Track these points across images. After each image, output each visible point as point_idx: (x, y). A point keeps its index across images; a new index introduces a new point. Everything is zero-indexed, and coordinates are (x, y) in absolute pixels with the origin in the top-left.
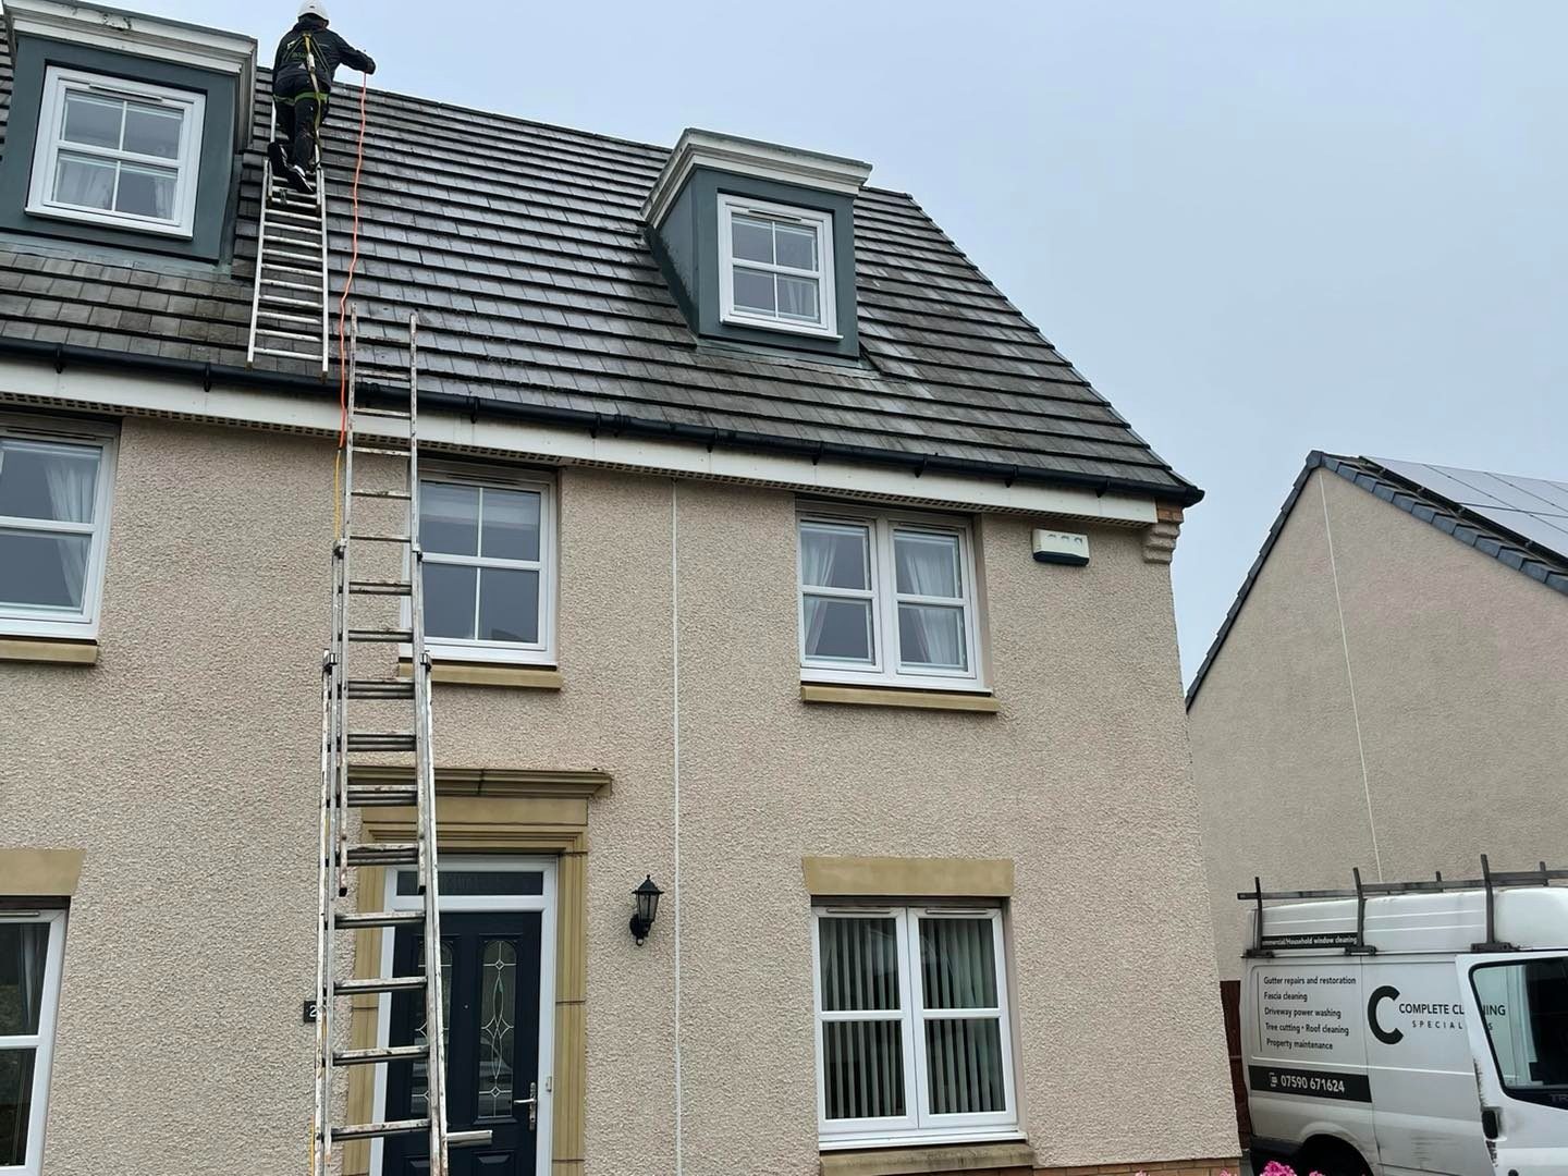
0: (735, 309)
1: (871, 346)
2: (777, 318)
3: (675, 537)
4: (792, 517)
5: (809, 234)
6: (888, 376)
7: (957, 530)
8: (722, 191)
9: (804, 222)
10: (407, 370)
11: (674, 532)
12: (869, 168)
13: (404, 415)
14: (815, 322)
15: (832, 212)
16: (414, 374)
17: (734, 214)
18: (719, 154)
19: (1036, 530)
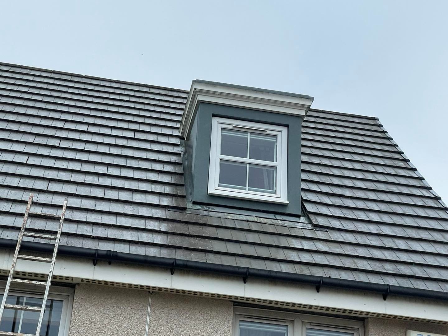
0: (219, 186)
1: (310, 208)
2: (247, 191)
3: (147, 331)
4: (230, 318)
5: (272, 140)
6: (317, 226)
7: (353, 329)
8: (214, 115)
9: (269, 132)
10: (55, 233)
11: (147, 326)
12: (312, 99)
13: (48, 260)
14: (273, 193)
15: (287, 126)
16: (59, 236)
17: (223, 129)
18: (214, 94)
19: (409, 331)
